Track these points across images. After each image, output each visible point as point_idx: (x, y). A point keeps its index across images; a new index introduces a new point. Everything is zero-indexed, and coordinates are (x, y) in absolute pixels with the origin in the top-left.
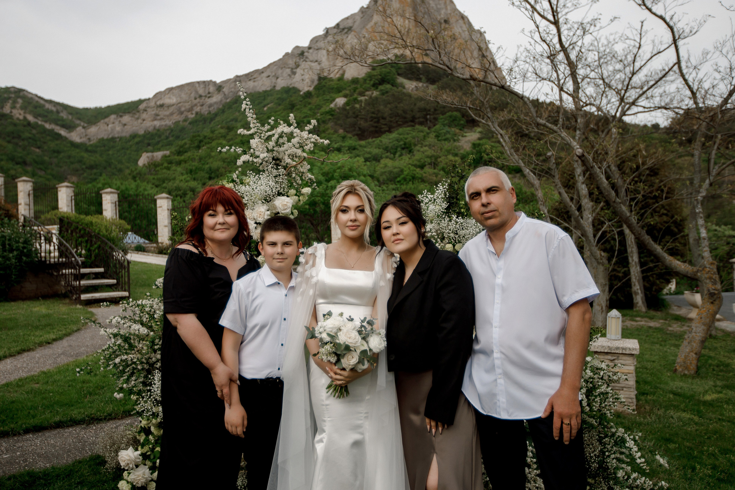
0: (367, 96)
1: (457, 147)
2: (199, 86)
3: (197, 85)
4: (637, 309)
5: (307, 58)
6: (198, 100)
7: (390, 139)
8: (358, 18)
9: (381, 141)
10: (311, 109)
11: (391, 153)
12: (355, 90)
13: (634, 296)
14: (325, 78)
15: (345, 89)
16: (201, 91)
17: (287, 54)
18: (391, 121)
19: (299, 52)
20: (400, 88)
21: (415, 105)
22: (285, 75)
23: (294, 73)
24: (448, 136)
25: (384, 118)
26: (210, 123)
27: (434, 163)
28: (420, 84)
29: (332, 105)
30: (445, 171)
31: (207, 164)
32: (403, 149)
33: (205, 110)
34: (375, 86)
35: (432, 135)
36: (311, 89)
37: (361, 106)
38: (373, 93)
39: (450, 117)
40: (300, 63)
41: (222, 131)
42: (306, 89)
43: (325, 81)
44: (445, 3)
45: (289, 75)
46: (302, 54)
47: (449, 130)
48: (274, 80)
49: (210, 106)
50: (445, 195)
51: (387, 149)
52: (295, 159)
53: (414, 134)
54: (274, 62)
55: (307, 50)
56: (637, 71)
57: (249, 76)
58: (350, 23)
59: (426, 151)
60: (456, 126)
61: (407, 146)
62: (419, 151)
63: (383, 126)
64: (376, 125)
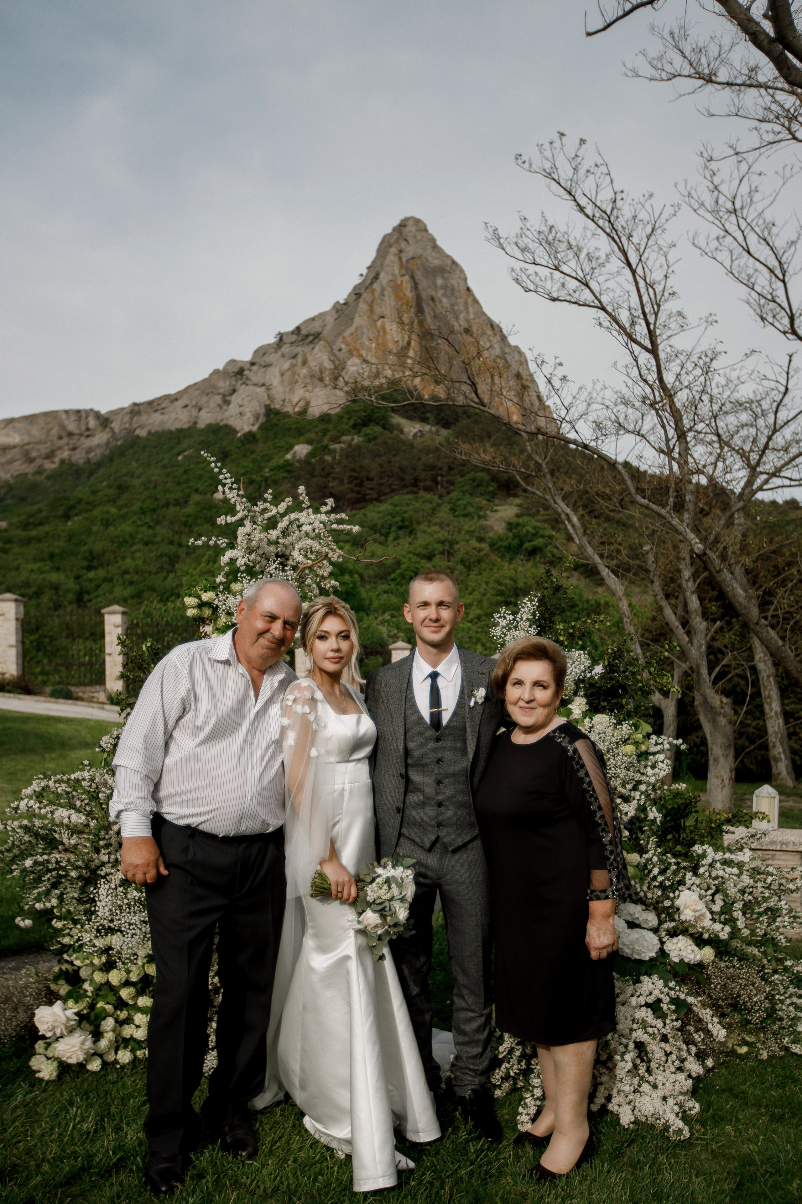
0: (344, 443)
1: (483, 528)
2: (68, 418)
3: (64, 416)
4: (779, 782)
5: (247, 379)
6: (65, 441)
7: (379, 512)
8: (330, 320)
9: (365, 515)
10: (254, 461)
11: (381, 535)
12: (325, 432)
13: (773, 763)
14: (277, 413)
15: (309, 431)
16: (72, 427)
17: (216, 372)
18: (381, 485)
19: (236, 370)
20: (396, 432)
21: (419, 459)
22: (212, 405)
23: (227, 403)
24: (470, 509)
25: (369, 479)
26: (89, 477)
27: (449, 553)
28: (427, 428)
29: (289, 456)
30: (465, 566)
31: (85, 544)
32: (400, 528)
33: (79, 457)
34: (357, 427)
35: (446, 508)
36: (255, 428)
37: (334, 458)
38: (353, 439)
39: (474, 480)
40: (238, 387)
41: (110, 492)
42: (247, 429)
43: (277, 417)
44: (466, 303)
45: (220, 406)
46: (241, 372)
47: (471, 501)
48: (194, 413)
49: (89, 450)
50: (534, 615)
51: (374, 528)
52: (309, 555)
53: (417, 505)
54: (195, 384)
55: (248, 366)
56: (782, 427)
57: (154, 405)
58: (316, 327)
59: (436, 532)
60: (482, 494)
61: (406, 523)
62: (424, 532)
63: (368, 492)
64: (357, 489)
